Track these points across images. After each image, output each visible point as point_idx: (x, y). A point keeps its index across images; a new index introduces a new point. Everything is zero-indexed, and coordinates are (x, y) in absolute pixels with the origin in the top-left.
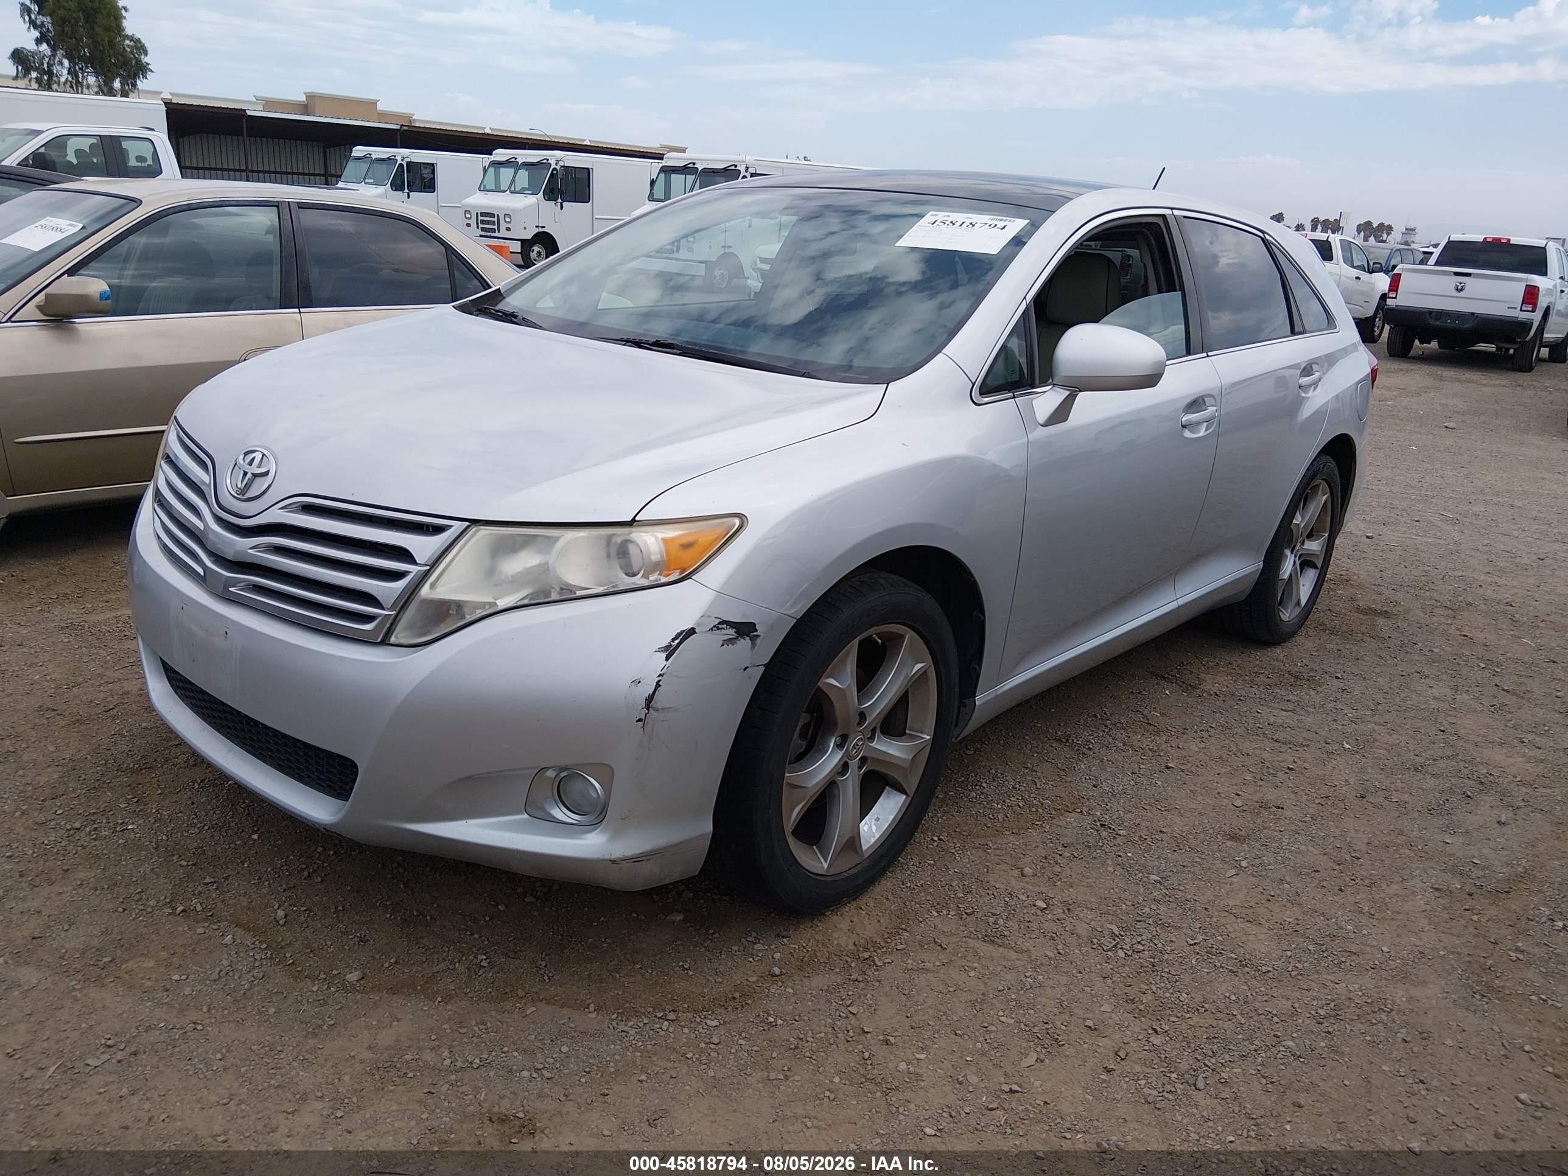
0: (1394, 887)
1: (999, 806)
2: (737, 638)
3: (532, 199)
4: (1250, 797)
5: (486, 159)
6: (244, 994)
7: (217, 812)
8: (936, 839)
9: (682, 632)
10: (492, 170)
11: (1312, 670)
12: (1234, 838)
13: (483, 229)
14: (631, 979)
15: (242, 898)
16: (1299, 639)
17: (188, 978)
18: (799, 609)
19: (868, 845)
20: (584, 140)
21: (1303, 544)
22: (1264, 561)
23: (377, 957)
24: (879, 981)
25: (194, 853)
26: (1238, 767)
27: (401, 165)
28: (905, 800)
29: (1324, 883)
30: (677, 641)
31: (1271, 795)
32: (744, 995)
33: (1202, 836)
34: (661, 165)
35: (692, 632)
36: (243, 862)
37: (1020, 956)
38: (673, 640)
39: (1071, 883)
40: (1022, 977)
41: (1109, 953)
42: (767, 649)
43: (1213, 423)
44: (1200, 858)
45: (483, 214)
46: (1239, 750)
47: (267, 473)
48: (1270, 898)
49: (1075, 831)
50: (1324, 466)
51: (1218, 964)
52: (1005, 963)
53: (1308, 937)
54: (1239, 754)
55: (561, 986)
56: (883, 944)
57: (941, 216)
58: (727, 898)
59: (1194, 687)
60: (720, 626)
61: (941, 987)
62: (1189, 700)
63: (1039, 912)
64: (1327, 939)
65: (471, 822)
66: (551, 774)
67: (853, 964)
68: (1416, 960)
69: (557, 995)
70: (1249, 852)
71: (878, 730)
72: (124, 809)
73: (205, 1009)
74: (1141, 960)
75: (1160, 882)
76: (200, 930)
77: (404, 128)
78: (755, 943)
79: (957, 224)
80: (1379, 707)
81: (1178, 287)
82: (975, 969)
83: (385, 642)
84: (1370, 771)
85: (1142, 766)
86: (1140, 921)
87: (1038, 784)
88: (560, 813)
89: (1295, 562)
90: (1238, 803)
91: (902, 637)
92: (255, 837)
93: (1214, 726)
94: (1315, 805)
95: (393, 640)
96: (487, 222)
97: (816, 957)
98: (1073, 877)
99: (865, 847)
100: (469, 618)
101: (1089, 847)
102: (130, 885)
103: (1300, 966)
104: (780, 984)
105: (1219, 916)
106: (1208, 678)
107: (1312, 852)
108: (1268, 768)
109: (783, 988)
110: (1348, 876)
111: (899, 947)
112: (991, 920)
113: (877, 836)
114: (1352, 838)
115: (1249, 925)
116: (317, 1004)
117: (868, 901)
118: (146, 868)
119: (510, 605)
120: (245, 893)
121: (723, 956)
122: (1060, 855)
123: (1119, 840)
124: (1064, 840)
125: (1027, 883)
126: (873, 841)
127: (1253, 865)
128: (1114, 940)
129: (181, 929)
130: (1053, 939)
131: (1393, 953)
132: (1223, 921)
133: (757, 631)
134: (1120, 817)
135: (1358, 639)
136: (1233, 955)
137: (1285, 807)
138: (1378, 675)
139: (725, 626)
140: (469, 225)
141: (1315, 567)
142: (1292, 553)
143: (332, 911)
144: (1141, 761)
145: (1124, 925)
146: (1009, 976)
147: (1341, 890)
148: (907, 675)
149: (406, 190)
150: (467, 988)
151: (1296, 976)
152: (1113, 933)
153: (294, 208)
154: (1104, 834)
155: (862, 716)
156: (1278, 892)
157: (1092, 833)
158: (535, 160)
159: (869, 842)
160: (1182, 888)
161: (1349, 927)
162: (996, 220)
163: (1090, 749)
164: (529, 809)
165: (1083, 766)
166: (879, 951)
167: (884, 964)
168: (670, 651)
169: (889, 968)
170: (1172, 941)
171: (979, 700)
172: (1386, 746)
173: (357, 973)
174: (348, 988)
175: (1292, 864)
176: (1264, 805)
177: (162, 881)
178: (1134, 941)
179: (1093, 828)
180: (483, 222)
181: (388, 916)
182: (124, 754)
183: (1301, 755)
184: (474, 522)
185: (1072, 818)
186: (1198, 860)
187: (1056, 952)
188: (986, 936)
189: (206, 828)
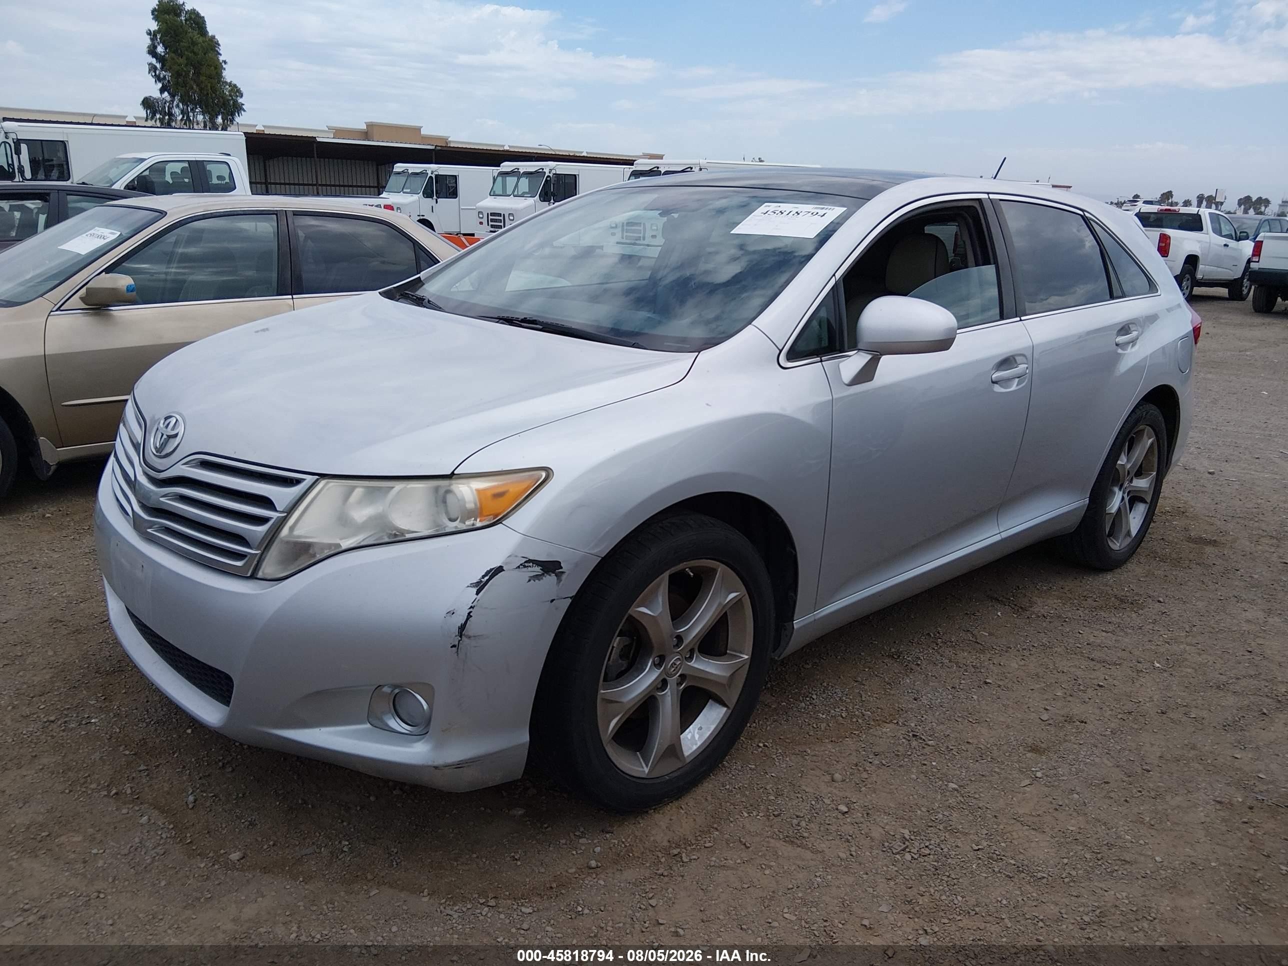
0: (1178, 799)
1: (824, 716)
2: (543, 574)
3: (530, 201)
4: (1058, 712)
5: (495, 170)
6: (146, 867)
7: (165, 709)
8: (761, 745)
9: (491, 570)
10: (500, 179)
11: (1137, 594)
12: (1035, 749)
13: (492, 226)
14: (467, 868)
15: (165, 784)
16: (1131, 566)
17: (104, 852)
18: (604, 549)
19: (689, 753)
20: (582, 152)
21: (1131, 481)
22: (1090, 498)
23: (260, 839)
24: (683, 876)
25: (137, 744)
26: (1051, 683)
27: (431, 177)
28: (726, 711)
29: (1112, 794)
30: (487, 578)
31: (1077, 709)
32: (561, 885)
33: (1005, 747)
34: (631, 170)
35: (500, 569)
36: (174, 753)
37: (814, 857)
38: (483, 577)
39: (875, 789)
40: (812, 877)
41: (897, 856)
42: (573, 584)
43: (1025, 378)
44: (999, 767)
45: (492, 214)
46: (1056, 668)
47: (176, 436)
48: (1057, 807)
49: (888, 740)
50: (1147, 413)
51: (997, 870)
52: (799, 863)
53: (1087, 846)
54: (1055, 672)
55: (405, 871)
56: (693, 842)
57: (773, 206)
58: (565, 796)
59: (1024, 609)
60: (526, 564)
61: (737, 884)
62: (1018, 621)
63: (840, 816)
64: (1105, 848)
65: (324, 729)
66: (386, 690)
67: (663, 860)
68: (1187, 871)
69: (399, 880)
70: (1047, 763)
71: (696, 650)
72: (93, 705)
73: (110, 880)
74: (925, 864)
75: (957, 790)
76: (124, 811)
77: (438, 148)
78: (581, 838)
79: (785, 213)
80: (1195, 629)
81: (992, 261)
82: (770, 867)
83: (253, 577)
84: (1175, 689)
85: (963, 682)
86: (931, 827)
87: (864, 696)
88: (394, 723)
89: (1123, 498)
90: (1045, 717)
91: (713, 571)
92: (189, 731)
93: (1036, 645)
94: (1117, 720)
95: (260, 574)
96: (495, 221)
97: (632, 851)
98: (878, 784)
99: (686, 753)
100: (318, 557)
101: (898, 755)
102: (81, 770)
103: (1074, 873)
104: (594, 876)
105: (1007, 824)
106: (1039, 601)
107: (1106, 765)
108: (1080, 685)
109: (595, 880)
110: (1136, 787)
111: (706, 845)
112: (795, 821)
113: (699, 744)
114: (1146, 751)
115: (1033, 832)
116: (200, 879)
117: (689, 801)
118: (97, 756)
119: (352, 546)
120: (169, 779)
121: (551, 849)
122: (871, 763)
123: (927, 750)
124: (877, 749)
125: (835, 788)
126: (695, 747)
127: (1047, 776)
128: (904, 843)
129: (110, 809)
130: (848, 841)
131: (1165, 863)
132: (1009, 828)
133: (562, 568)
134: (932, 729)
135: (1184, 566)
136: (1013, 862)
137: (1088, 721)
138: (1198, 599)
139: (531, 564)
140: (481, 223)
141: (1145, 502)
142: (1120, 489)
143: (234, 797)
144: (963, 677)
145: (915, 830)
146: (801, 876)
147: (1126, 801)
148: (720, 604)
149: (435, 197)
150: (326, 870)
151: (1069, 882)
152: (904, 837)
153: (290, 215)
154: (914, 743)
155: (680, 639)
156: (1067, 801)
157: (903, 742)
158: (533, 170)
159: (691, 749)
160: (977, 796)
161: (1127, 837)
162: (819, 208)
163: (918, 665)
164: (370, 720)
165: (908, 681)
166: (689, 848)
167: (691, 860)
168: (480, 586)
169: (694, 864)
170: (957, 846)
171: (797, 623)
172: (1194, 665)
173: (238, 853)
174: (229, 866)
175: (1084, 776)
176: (1069, 720)
177: (106, 767)
178: (923, 845)
179: (904, 738)
180: (492, 220)
181: (278, 803)
182: (105, 659)
183: (1112, 673)
184: (323, 476)
185: (887, 729)
186: (997, 770)
187: (848, 853)
188: (787, 837)
189: (152, 722)
